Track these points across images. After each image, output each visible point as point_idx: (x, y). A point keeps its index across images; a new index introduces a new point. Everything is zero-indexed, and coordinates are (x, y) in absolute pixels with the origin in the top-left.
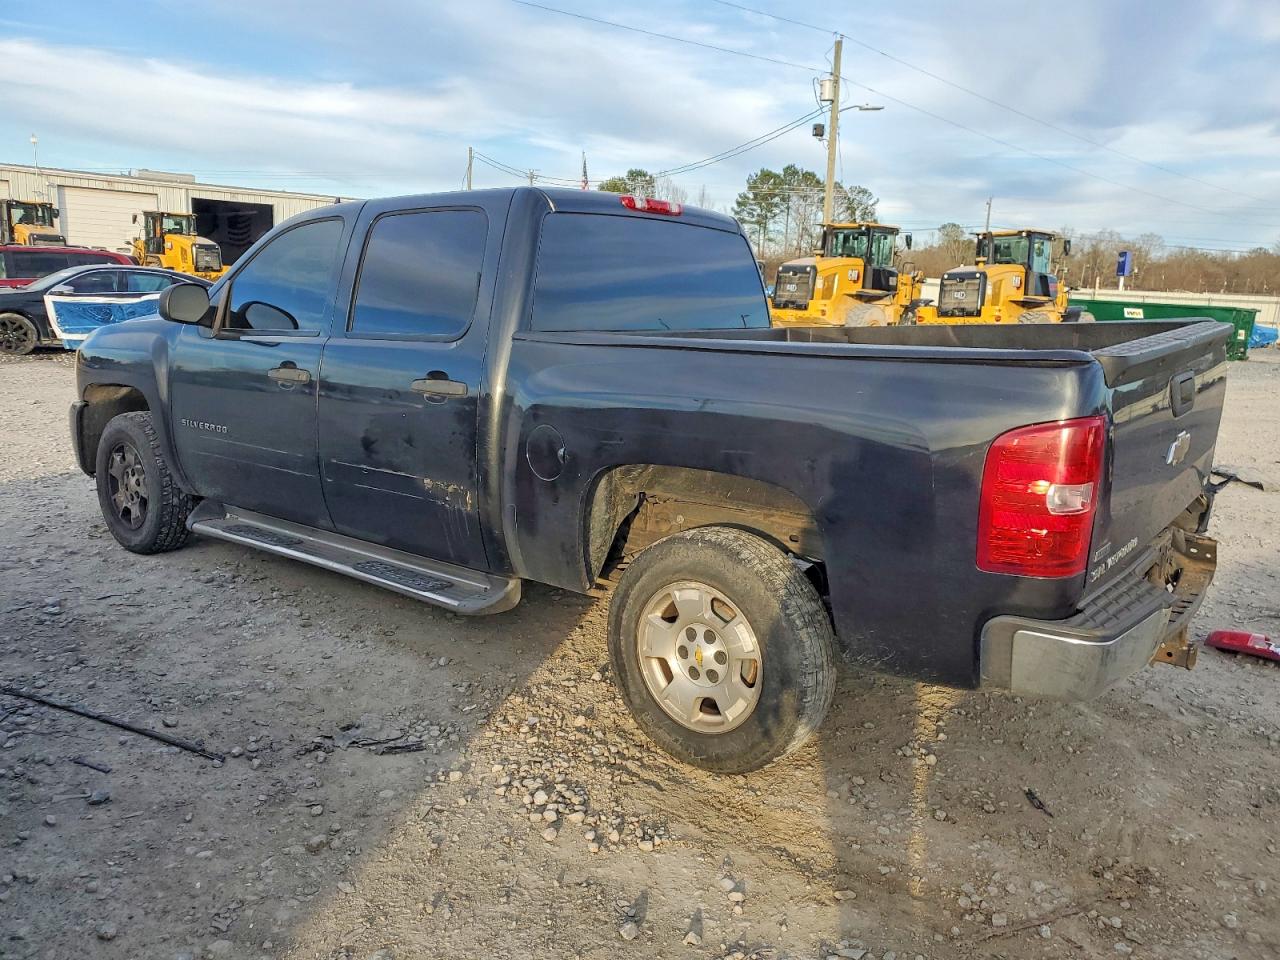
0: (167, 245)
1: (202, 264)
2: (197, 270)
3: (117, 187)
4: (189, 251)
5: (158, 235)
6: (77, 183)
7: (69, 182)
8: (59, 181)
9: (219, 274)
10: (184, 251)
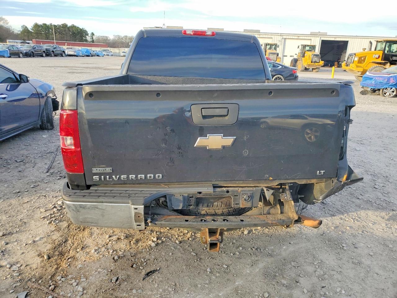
0: (306, 55)
1: (314, 61)
2: (312, 62)
3: (300, 38)
4: (311, 56)
5: (304, 52)
6: (290, 37)
7: (288, 37)
8: (285, 37)
9: (319, 64)
10: (309, 56)
